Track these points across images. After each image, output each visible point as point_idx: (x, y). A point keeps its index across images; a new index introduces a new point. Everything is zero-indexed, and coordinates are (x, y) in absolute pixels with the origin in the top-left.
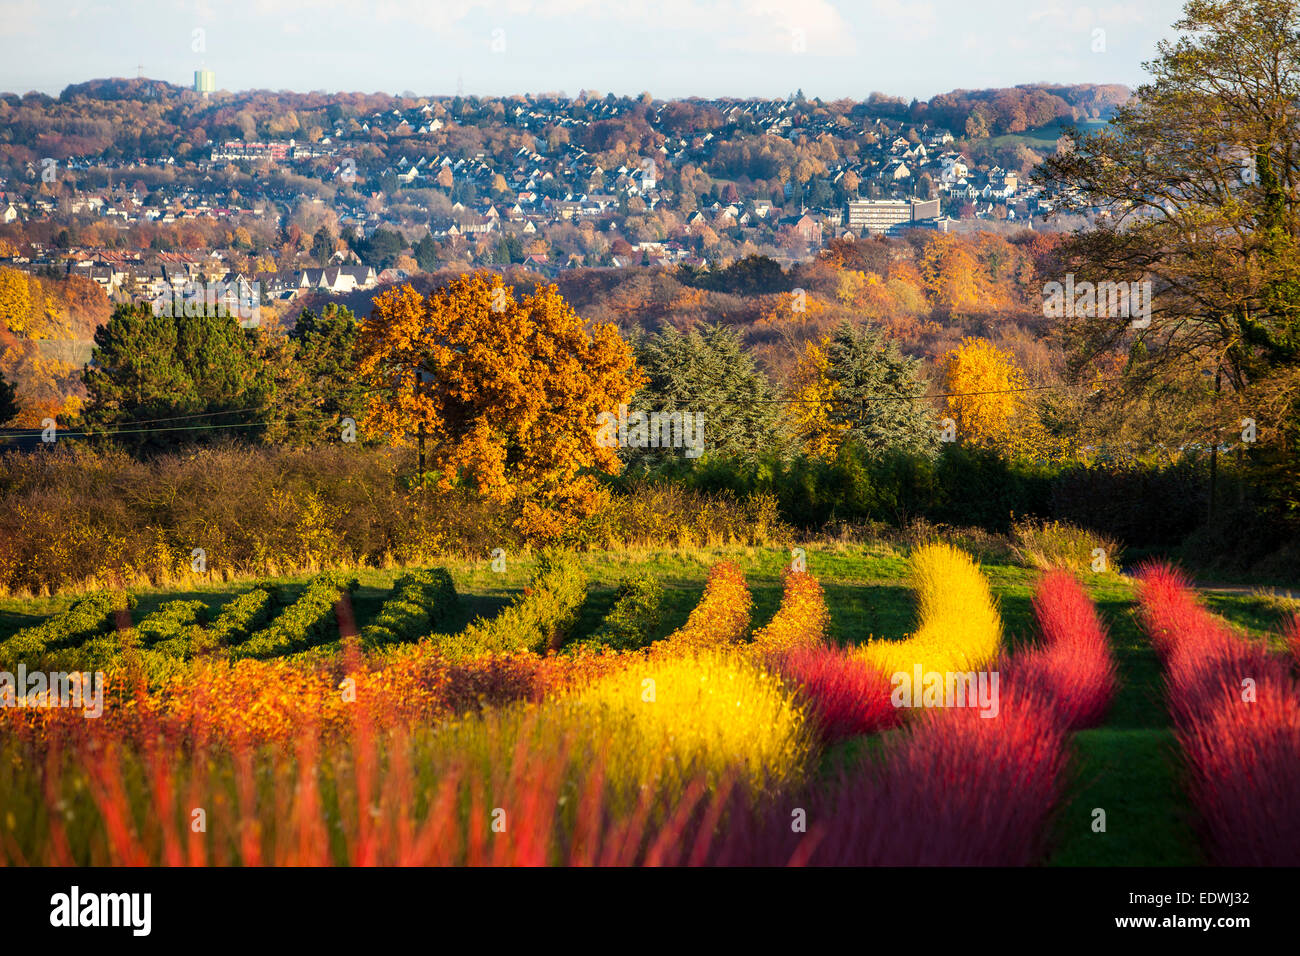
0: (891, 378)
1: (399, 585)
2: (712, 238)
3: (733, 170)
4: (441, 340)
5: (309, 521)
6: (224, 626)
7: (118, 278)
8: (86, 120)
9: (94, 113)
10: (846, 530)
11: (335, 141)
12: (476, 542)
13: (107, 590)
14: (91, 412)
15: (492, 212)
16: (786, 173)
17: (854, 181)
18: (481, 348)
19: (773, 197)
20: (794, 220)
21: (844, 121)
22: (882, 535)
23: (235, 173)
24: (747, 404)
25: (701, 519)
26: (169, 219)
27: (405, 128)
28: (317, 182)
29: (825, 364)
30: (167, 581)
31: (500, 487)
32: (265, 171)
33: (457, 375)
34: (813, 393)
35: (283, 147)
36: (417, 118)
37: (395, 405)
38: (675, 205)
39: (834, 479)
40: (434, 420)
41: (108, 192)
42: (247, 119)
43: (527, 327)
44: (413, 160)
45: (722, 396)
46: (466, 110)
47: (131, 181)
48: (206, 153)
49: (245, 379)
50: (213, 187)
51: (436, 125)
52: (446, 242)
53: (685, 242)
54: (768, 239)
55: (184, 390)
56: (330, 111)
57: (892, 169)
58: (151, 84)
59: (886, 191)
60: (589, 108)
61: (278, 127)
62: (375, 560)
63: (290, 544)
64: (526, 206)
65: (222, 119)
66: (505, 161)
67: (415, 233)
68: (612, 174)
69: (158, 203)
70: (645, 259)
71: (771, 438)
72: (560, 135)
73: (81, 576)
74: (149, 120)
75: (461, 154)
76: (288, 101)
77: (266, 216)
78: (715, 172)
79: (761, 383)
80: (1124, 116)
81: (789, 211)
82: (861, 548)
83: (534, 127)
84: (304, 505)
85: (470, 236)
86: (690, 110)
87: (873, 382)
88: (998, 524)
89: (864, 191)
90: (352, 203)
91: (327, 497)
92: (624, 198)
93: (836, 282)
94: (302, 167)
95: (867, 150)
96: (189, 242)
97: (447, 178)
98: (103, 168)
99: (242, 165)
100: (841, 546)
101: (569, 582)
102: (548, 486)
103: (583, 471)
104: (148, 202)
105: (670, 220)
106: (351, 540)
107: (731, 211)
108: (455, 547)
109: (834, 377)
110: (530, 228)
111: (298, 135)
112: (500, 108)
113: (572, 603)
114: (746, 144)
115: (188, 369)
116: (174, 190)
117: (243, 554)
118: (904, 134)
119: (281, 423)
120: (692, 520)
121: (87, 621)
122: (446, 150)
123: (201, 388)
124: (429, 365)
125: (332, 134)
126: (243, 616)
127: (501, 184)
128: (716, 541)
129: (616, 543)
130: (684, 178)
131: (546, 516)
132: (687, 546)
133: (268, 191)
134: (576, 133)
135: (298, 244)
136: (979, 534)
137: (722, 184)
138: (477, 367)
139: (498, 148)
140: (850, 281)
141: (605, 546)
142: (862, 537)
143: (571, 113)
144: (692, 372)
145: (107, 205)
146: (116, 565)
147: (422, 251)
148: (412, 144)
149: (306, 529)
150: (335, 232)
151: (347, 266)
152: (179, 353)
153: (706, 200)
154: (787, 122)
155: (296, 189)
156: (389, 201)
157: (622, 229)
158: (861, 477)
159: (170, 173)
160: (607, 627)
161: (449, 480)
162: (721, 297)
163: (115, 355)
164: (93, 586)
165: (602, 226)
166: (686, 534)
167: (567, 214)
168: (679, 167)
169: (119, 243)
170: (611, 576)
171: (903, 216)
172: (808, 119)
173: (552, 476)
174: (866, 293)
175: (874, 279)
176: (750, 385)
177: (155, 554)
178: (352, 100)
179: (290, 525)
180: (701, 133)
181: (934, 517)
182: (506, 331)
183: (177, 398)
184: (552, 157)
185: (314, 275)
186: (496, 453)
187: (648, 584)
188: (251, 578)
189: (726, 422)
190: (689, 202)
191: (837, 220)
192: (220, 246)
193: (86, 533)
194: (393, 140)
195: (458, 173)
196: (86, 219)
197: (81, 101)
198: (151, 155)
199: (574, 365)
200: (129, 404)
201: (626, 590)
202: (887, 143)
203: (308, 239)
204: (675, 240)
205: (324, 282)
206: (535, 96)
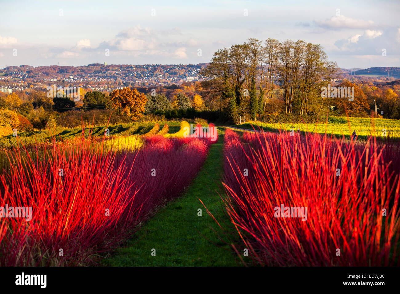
0: (185, 100)
1: (115, 127)
2: (169, 82)
3: (172, 74)
4: (121, 96)
5: (105, 119)
6: (92, 132)
7: (94, 88)
8: (91, 69)
9: (92, 68)
10: (174, 119)
11: (122, 71)
12: (126, 121)
13: (79, 128)
14: (84, 105)
15: (141, 79)
16: (179, 74)
17: (187, 75)
18: (127, 97)
19: (177, 77)
20: (180, 80)
21: (186, 67)
22: (178, 120)
23: (109, 75)
24: (166, 103)
25: (155, 118)
26: (101, 81)
27: (130, 69)
28: (119, 76)
29: (177, 98)
30: (87, 127)
31: (129, 114)
32: (113, 75)
33: (124, 100)
34: (175, 102)
35: (115, 72)
36: (132, 67)
37: (116, 104)
38: (164, 78)
39: (173, 113)
40: (121, 106)
41: (93, 78)
42: (111, 68)
43: (132, 94)
44: (131, 73)
45: (163, 102)
46: (138, 66)
47: (96, 76)
48: (106, 72)
49: (103, 101)
50: (106, 77)
51: (134, 68)
52: (135, 83)
53: (166, 83)
54: (176, 82)
55: (95, 102)
56: (121, 67)
57: (192, 73)
58: (99, 64)
59: (191, 76)
60: (153, 66)
61: (114, 69)
62: (113, 124)
63: (103, 122)
64: (145, 78)
65: (107, 68)
66: (143, 73)
67: (131, 82)
68: (156, 74)
69: (99, 79)
70: (160, 85)
71: (169, 108)
72: (150, 69)
73: (77, 126)
74: (98, 68)
75: (137, 72)
76: (116, 66)
77: (113, 80)
78: (169, 74)
79: (168, 100)
80: (208, 67)
81: (179, 79)
82: (175, 121)
83: (147, 68)
84: (104, 117)
85: (138, 82)
86: (166, 66)
87: (183, 100)
88: (193, 119)
89: (188, 76)
90: (124, 78)
91: (108, 116)
92: (158, 77)
93: (184, 88)
94: (117, 74)
95: (189, 71)
96: (103, 84)
97: (136, 75)
98: (93, 75)
99: (110, 74)
100: (173, 121)
101: (137, 126)
102: (136, 114)
103: (140, 112)
104: (98, 79)
105: (164, 80)
106: (111, 122)
107: (172, 79)
108: (124, 122)
109: (178, 100)
110: (146, 81)
111: (117, 70)
112: (142, 66)
113: (136, 129)
114: (173, 70)
115: (96, 100)
116: (101, 77)
117: (97, 123)
118: (193, 69)
119: (108, 106)
120: (154, 118)
121: (76, 132)
122: (136, 71)
123: (97, 102)
124: (120, 99)
125: (121, 70)
126: (95, 131)
127: (142, 76)
128: (157, 121)
129: (144, 121)
130: (166, 75)
131: (135, 118)
132: (153, 121)
133: (113, 77)
134: (152, 69)
135: (116, 84)
136: (190, 120)
137: (170, 75)
138: (126, 99)
139: (142, 71)
140: (186, 87)
141: (143, 121)
142: (176, 120)
143: (151, 67)
144: (159, 99)
145: (93, 79)
146: (81, 125)
147: (132, 84)
148: (131, 71)
149: (105, 120)
150: (121, 82)
151: (123, 86)
152: (95, 98)
153: (168, 77)
154: (179, 67)
155: (117, 77)
156: (128, 78)
157: (158, 81)
158: (177, 113)
159: (101, 75)
160: (140, 132)
161: (122, 113)
162: (169, 90)
163: (87, 98)
164: (78, 127)
165: (155, 81)
166: (153, 120)
167: (151, 79)
168: (165, 73)
169: (94, 84)
170: (143, 125)
171: (193, 79)
172: (181, 67)
173: (136, 113)
174: (188, 89)
175: (189, 87)
176: (167, 101)
177: (86, 123)
178: (124, 65)
179: (103, 119)
180: (167, 69)
181: (185, 118)
182: (130, 94)
183: (94, 103)
184: (149, 72)
185: (118, 88)
186: (129, 110)
187: (147, 126)
188: (98, 126)
189: (163, 105)
190: (166, 77)
191: (185, 80)
192: (107, 84)
193: (77, 121)
194: (129, 70)
195: (137, 74)
196: (90, 81)
197: (90, 66)
198: (99, 73)
199: (138, 99)
200: (89, 104)
201: (144, 127)
202: (191, 70)
203: (118, 83)
204: (164, 82)
205: (120, 88)
206: (147, 64)
